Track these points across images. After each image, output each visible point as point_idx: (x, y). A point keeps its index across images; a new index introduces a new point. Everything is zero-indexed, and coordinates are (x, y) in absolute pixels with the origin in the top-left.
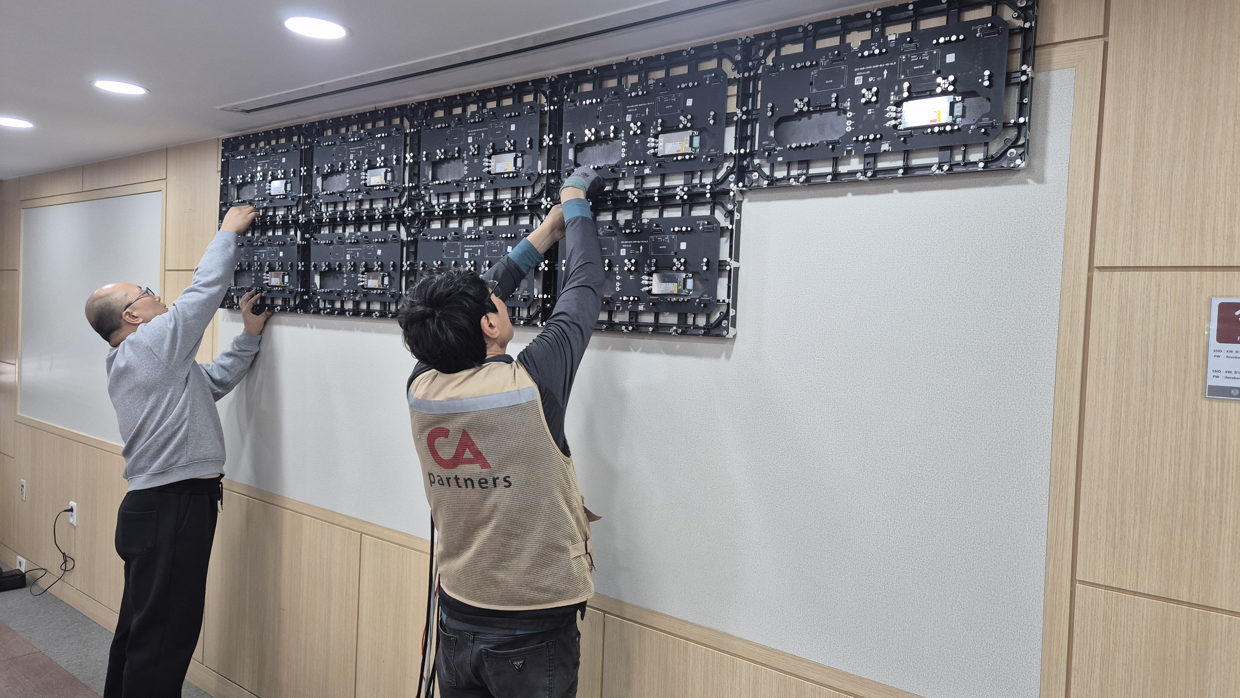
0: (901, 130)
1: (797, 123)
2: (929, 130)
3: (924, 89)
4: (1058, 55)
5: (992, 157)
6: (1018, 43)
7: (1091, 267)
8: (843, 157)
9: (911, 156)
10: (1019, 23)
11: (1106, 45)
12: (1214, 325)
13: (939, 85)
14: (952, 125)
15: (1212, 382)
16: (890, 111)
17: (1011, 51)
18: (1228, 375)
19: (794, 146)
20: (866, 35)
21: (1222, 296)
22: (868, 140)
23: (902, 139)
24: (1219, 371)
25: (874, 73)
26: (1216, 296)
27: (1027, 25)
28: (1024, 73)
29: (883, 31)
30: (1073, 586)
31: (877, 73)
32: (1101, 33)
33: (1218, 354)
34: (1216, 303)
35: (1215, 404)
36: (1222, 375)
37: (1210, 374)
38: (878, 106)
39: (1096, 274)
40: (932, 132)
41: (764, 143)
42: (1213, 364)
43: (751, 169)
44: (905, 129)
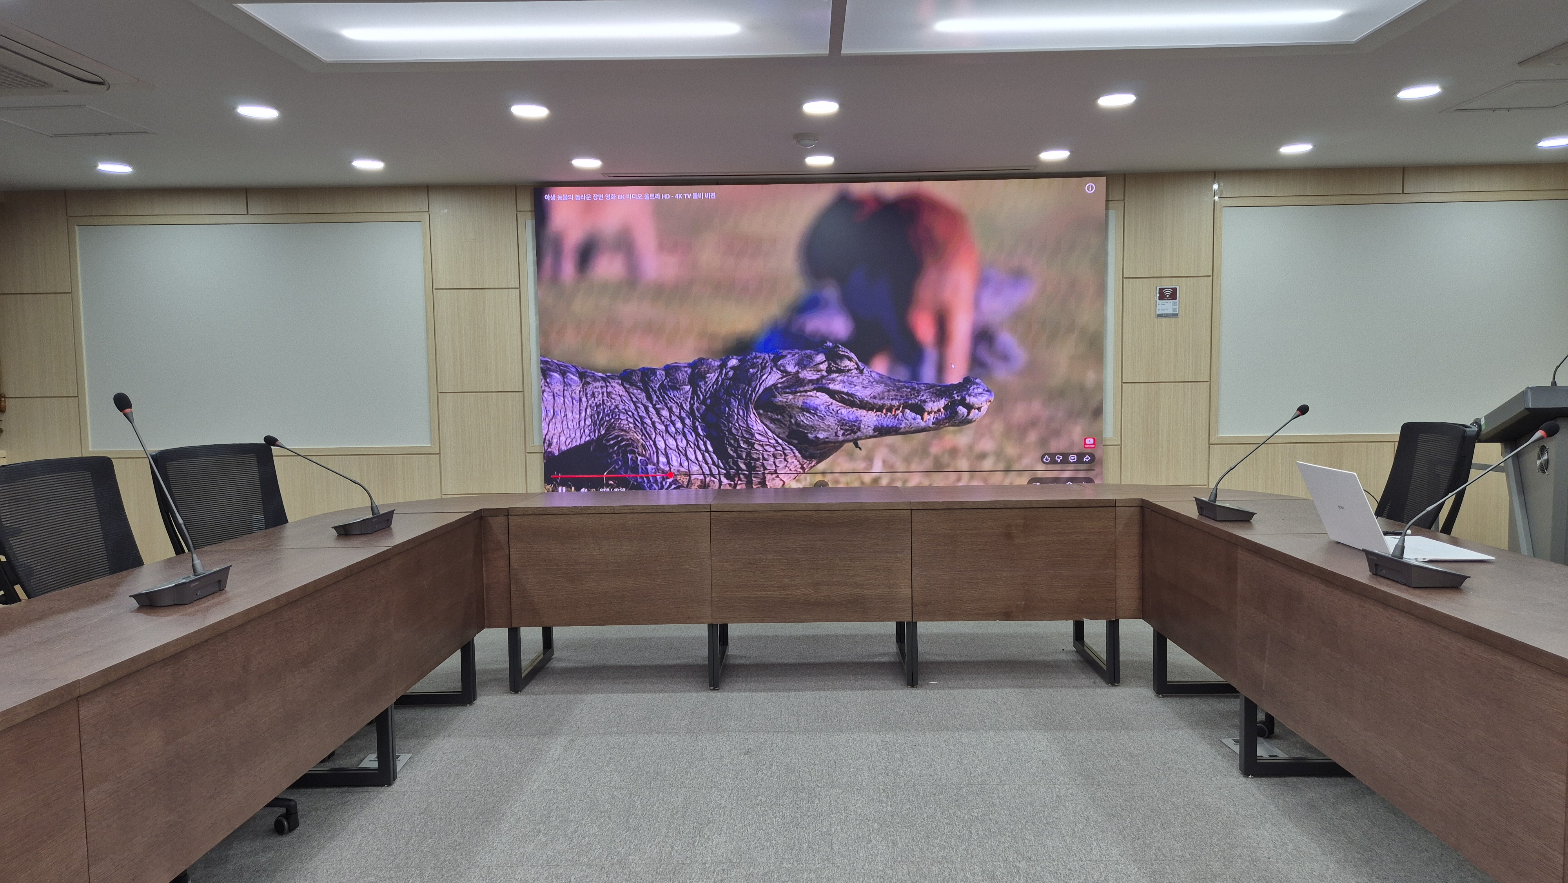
7: (1123, 278)
11: (1124, 203)
12: (1158, 295)
15: (1158, 313)
21: (1159, 286)
30: (1122, 385)
34: (1158, 288)
35: (1159, 319)
36: (1160, 310)
37: (1157, 310)
39: (1125, 280)
42: (1158, 307)
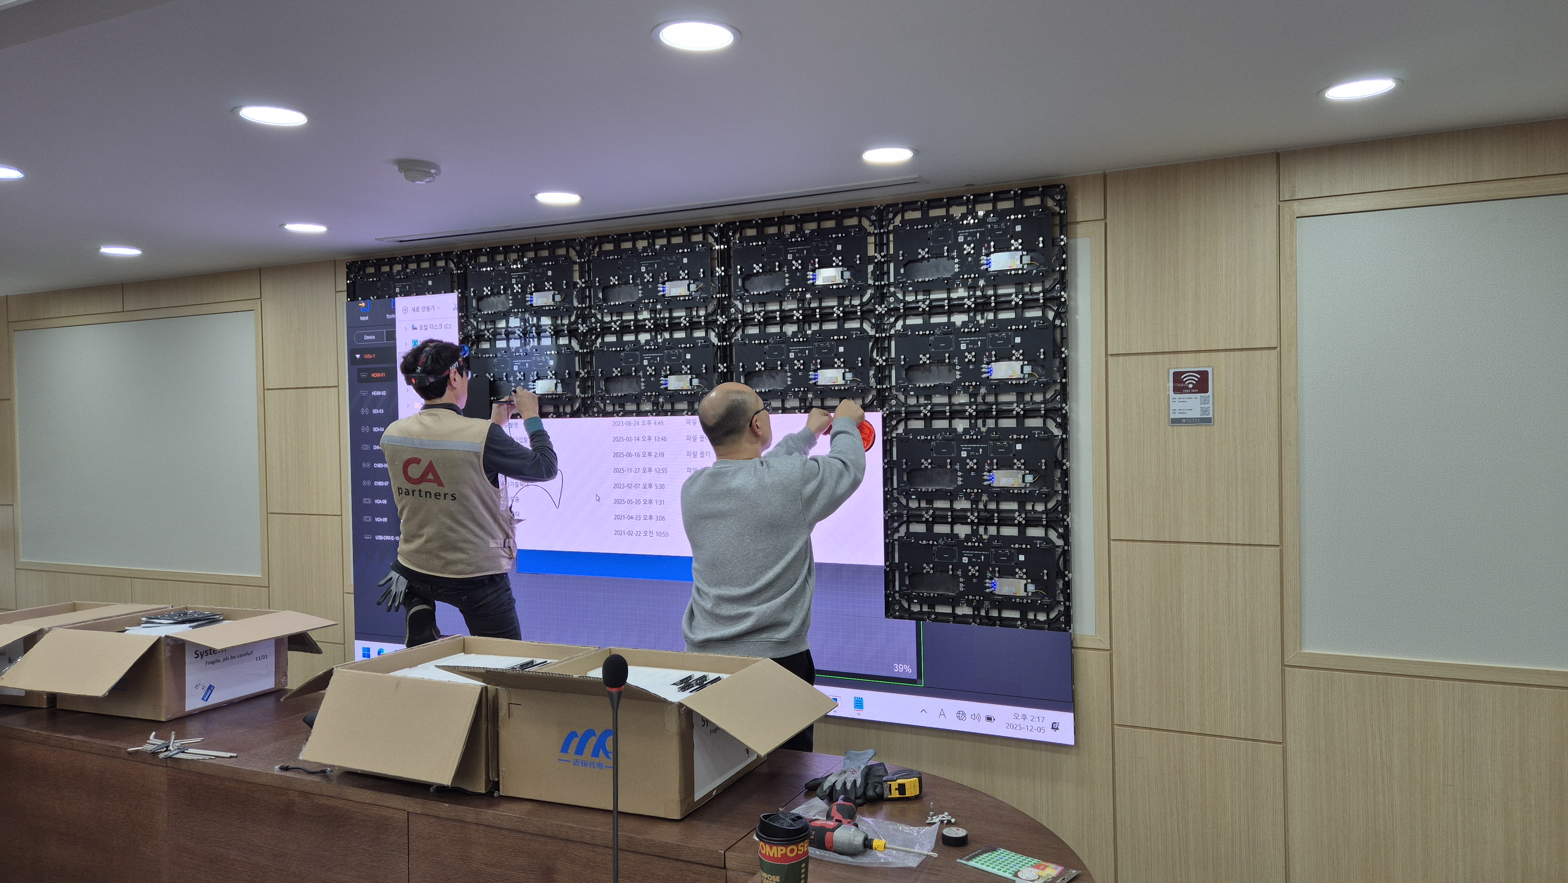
0: (990, 272)
1: (920, 264)
2: (1009, 273)
3: (1003, 246)
4: (1080, 229)
5: (1047, 289)
6: (1057, 220)
7: (1106, 355)
8: (954, 288)
9: (998, 287)
10: (1057, 209)
11: (1106, 224)
12: (1171, 384)
13: (1013, 245)
14: (1022, 269)
15: (1172, 416)
16: (983, 259)
17: (1054, 225)
18: (1180, 411)
19: (920, 280)
20: (963, 209)
21: (1174, 368)
22: (970, 278)
23: (992, 278)
24: (1175, 410)
25: (970, 234)
26: (1171, 368)
27: (1062, 212)
28: (1062, 240)
29: (974, 208)
30: (1109, 544)
31: (973, 235)
32: (1103, 218)
33: (1174, 400)
34: (1172, 371)
35: (1175, 428)
36: (1177, 412)
37: (1171, 412)
38: (975, 256)
39: (1110, 358)
40: (1010, 274)
41: (898, 277)
42: (1173, 406)
43: (888, 295)
44: (993, 271)
